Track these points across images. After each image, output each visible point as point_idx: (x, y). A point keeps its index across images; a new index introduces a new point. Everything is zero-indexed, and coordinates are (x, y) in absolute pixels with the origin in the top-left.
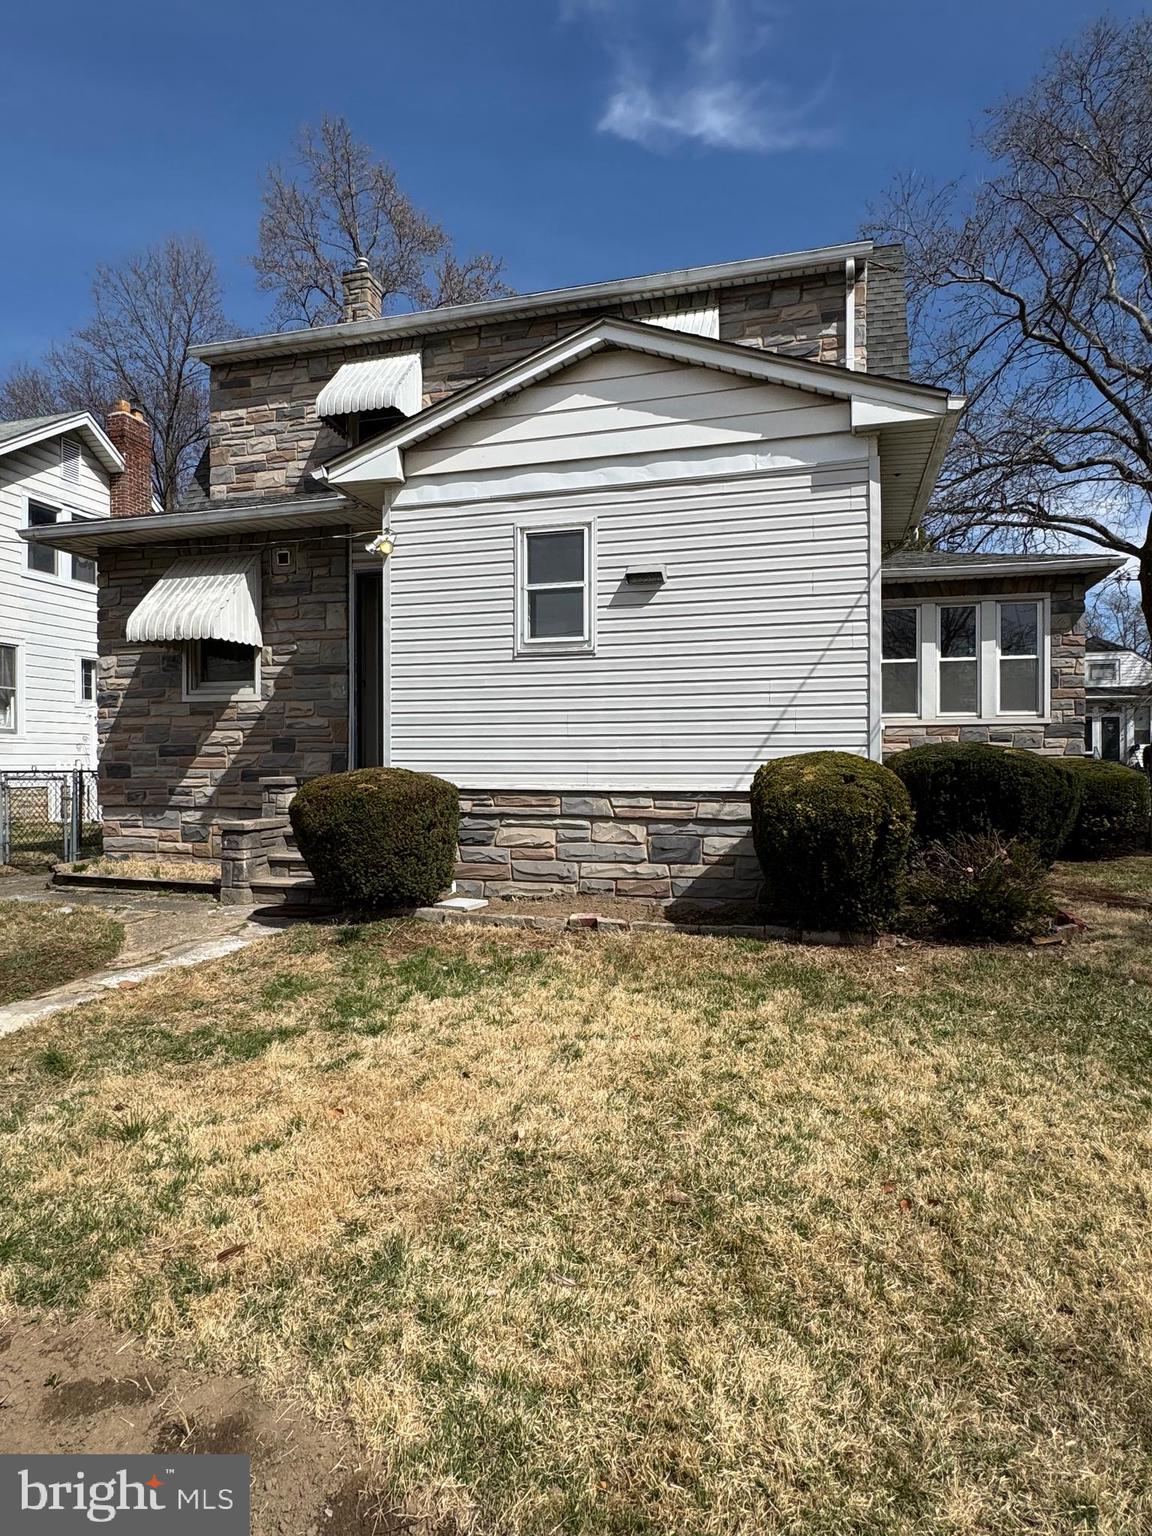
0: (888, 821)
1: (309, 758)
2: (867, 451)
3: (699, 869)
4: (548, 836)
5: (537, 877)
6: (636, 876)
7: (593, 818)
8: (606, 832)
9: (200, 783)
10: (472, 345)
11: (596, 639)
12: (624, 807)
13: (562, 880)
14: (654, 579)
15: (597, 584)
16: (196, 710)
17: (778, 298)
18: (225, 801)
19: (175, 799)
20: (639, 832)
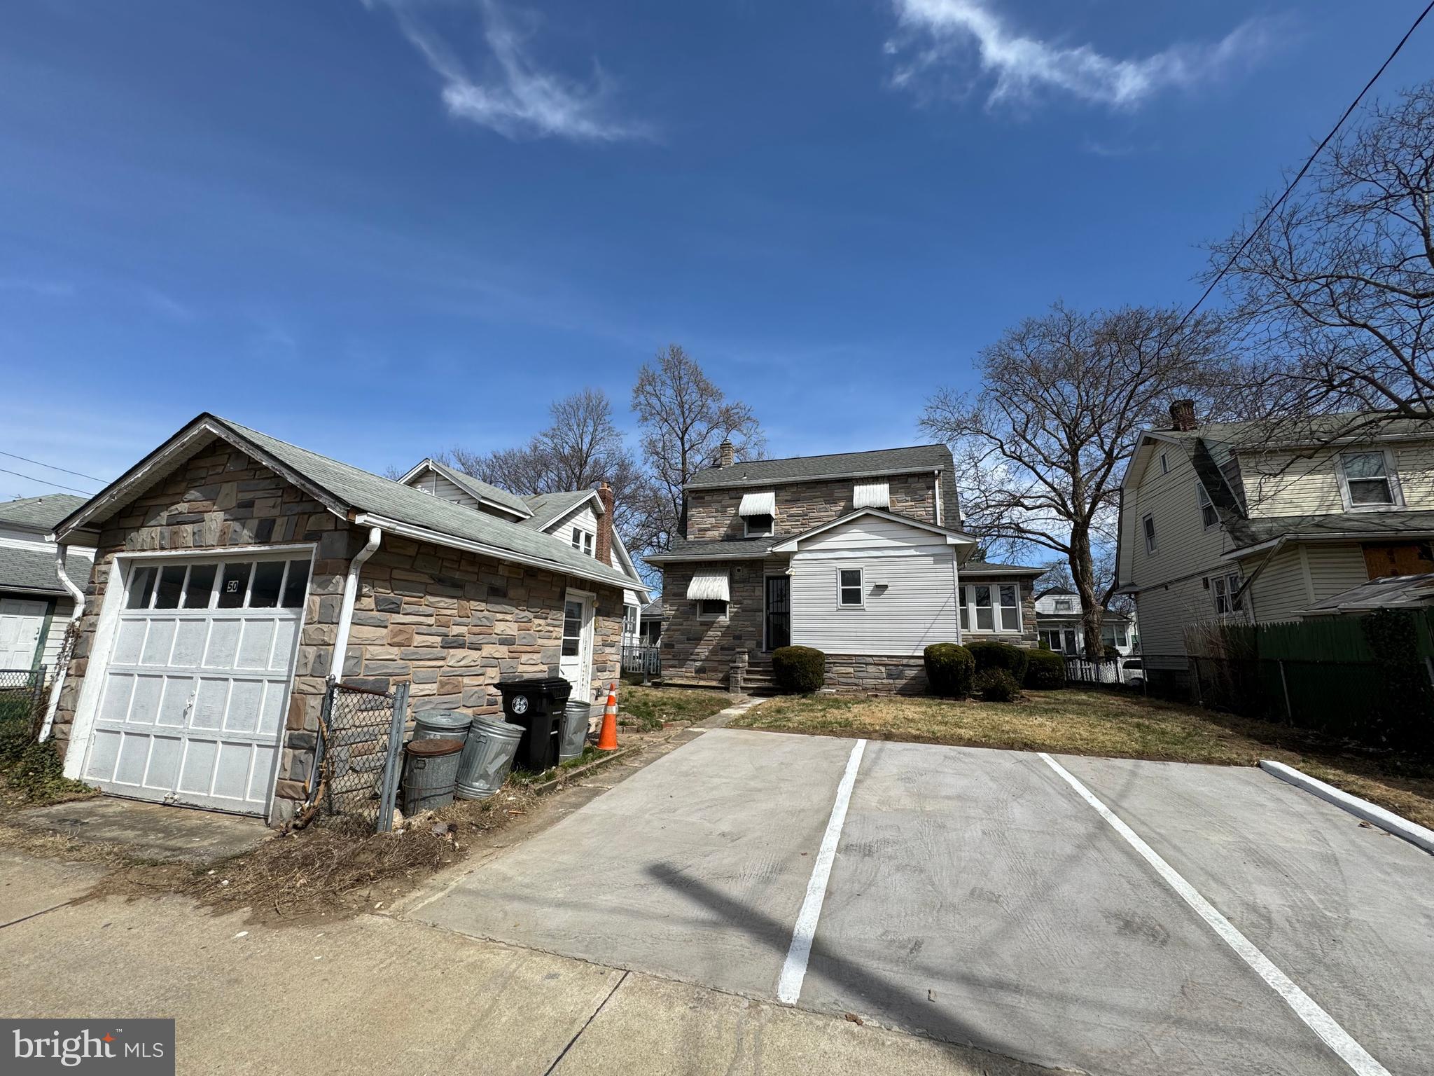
0: (968, 662)
1: (748, 642)
2: (952, 551)
3: (904, 681)
4: (851, 670)
5: (847, 684)
6: (882, 684)
7: (866, 664)
8: (871, 669)
9: (703, 651)
10: (795, 489)
11: (866, 605)
12: (877, 661)
13: (856, 685)
14: (886, 587)
15: (865, 588)
16: (703, 624)
17: (910, 480)
18: (714, 658)
19: (693, 657)
20: (883, 669)
